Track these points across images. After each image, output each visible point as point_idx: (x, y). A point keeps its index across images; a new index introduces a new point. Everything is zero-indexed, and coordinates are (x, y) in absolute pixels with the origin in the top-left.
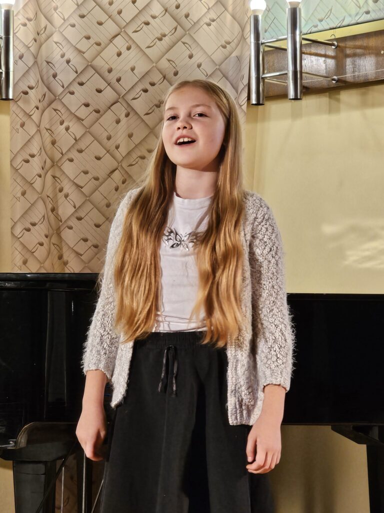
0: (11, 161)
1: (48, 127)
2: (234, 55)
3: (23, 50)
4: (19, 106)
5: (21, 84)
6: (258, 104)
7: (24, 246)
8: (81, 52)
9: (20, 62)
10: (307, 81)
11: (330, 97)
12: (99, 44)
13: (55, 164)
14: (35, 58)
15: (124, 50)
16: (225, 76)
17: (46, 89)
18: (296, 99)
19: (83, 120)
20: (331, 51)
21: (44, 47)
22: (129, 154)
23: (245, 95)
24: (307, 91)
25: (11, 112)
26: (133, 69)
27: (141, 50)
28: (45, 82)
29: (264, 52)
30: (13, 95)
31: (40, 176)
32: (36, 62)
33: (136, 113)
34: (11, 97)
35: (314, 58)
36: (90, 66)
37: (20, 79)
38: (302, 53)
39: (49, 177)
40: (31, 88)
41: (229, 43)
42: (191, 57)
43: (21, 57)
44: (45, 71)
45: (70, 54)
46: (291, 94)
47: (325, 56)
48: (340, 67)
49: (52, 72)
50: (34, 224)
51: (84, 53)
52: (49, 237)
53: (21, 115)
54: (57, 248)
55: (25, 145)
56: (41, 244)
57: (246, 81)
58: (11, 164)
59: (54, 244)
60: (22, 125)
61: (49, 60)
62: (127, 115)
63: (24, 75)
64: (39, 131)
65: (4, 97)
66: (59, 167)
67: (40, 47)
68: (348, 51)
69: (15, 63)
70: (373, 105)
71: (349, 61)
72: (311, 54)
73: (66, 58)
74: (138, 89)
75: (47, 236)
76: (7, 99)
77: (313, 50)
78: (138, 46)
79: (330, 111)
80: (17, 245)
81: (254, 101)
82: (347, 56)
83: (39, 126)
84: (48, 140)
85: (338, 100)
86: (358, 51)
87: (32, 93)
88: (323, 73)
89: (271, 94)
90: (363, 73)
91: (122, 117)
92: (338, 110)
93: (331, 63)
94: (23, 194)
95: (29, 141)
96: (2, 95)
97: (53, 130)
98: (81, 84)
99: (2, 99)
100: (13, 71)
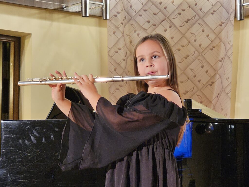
0: (108, 52)
1: (128, 34)
4: (112, 23)
5: (113, 11)
6: (241, 20)
13: (132, 54)
16: (222, 5)
17: (126, 14)
19: (146, 30)
23: (233, 15)
25: (108, 26)
26: (173, 2)
28: (126, 10)
30: (109, 17)
31: (124, 60)
33: (175, 26)
36: (150, 1)
37: (112, 9)
39: (129, 60)
40: (118, 13)
44: (125, 4)
49: (129, 5)
50: (121, 86)
53: (113, 27)
55: (116, 43)
57: (234, 8)
58: (108, 54)
60: (114, 33)
62: (170, 27)
63: (114, 6)
64: (123, 36)
65: (105, 18)
74: (176, 13)
80: (112, 97)
81: (238, 18)
83: (123, 33)
84: (128, 41)
87: (119, 15)
89: (248, 14)
91: (168, 28)
94: (115, 70)
95: (118, 41)
96: (103, 17)
97: (130, 35)
98: (145, 11)
99: (104, 19)
100: (109, 4)
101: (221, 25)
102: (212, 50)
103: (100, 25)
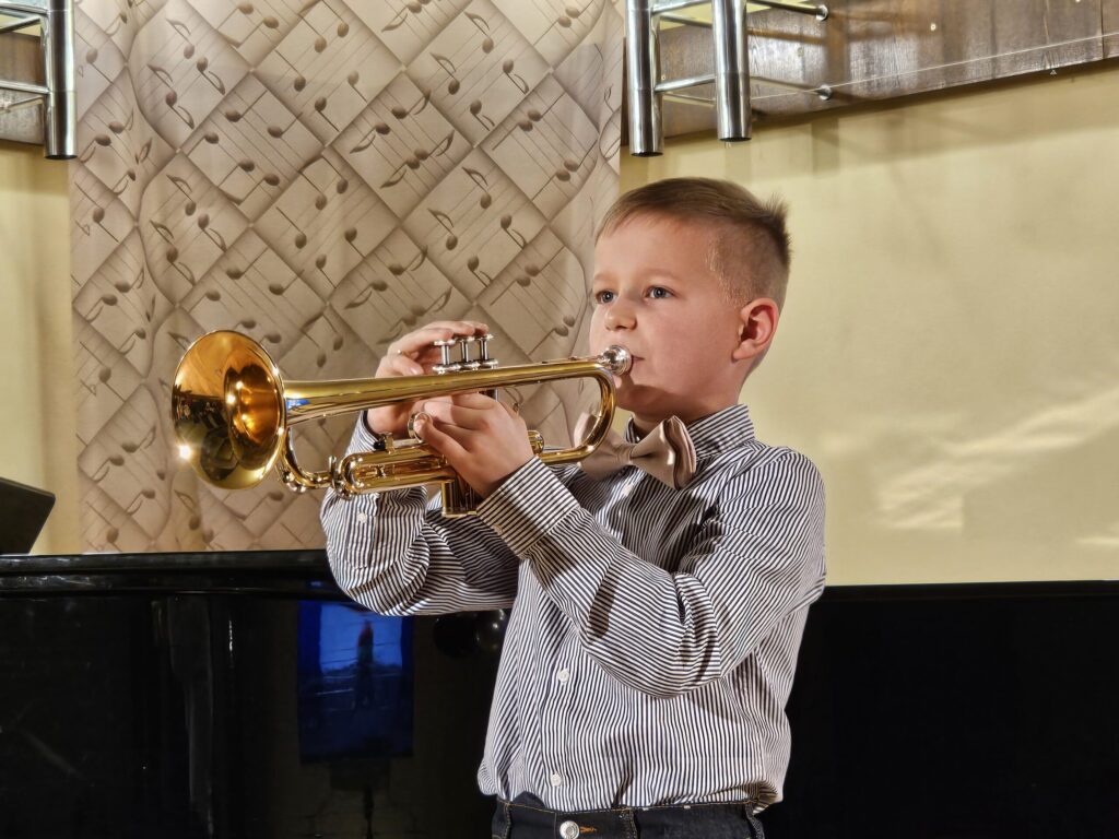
0: (73, 302)
1: (157, 219)
2: (587, 41)
3: (96, 42)
4: (90, 173)
5: (93, 121)
6: (648, 153)
7: (110, 501)
8: (231, 44)
9: (89, 69)
10: (762, 97)
11: (815, 134)
12: (272, 24)
13: (176, 306)
14: (125, 59)
15: (330, 35)
16: (569, 91)
17: (150, 132)
18: (736, 138)
19: (239, 202)
20: (813, 28)
21: (143, 34)
22: (347, 278)
23: (614, 134)
24: (762, 121)
25: (73, 187)
26: (353, 81)
27: (372, 34)
28: (149, 114)
29: (659, 33)
30: (76, 147)
31: (142, 335)
32: (126, 70)
33: (363, 183)
34: (70, 151)
35: (774, 44)
36: (252, 73)
37: (89, 111)
38: (747, 33)
39: (163, 337)
40: (116, 129)
41: (575, 14)
42: (488, 47)
43: (91, 58)
44: (146, 90)
45: (206, 49)
46: (726, 129)
47: (801, 39)
48: (836, 64)
49: (163, 92)
50: (130, 449)
51: (238, 45)
52: (166, 480)
53: (94, 193)
54: (188, 501)
55: (107, 262)
56: (150, 495)
57: (616, 102)
58: (74, 310)
59: (179, 494)
60: (98, 217)
61: (157, 64)
62: (342, 188)
63: (99, 101)
64: (137, 230)
65: (54, 152)
66: (188, 314)
67: (135, 34)
68: (854, 27)
69: (78, 72)
70: (917, 150)
71: (856, 49)
72: (767, 35)
73: (195, 58)
74: (366, 126)
75: (162, 476)
76: (62, 156)
77: (773, 27)
78: (364, 26)
79: (818, 165)
80: (93, 496)
81: (638, 147)
82: (851, 38)
83: (136, 219)
84: (158, 251)
85: (835, 141)
86: (878, 25)
87: (118, 141)
88: (798, 77)
89: (678, 129)
90: (889, 74)
91: (331, 192)
92: (834, 164)
93: (815, 54)
94: (105, 377)
95: (115, 252)
96: (48, 149)
97: (169, 227)
98: (234, 118)
99: (50, 157)
100: (75, 92)
101: (564, 177)
102: (525, 283)
103: (37, 184)
